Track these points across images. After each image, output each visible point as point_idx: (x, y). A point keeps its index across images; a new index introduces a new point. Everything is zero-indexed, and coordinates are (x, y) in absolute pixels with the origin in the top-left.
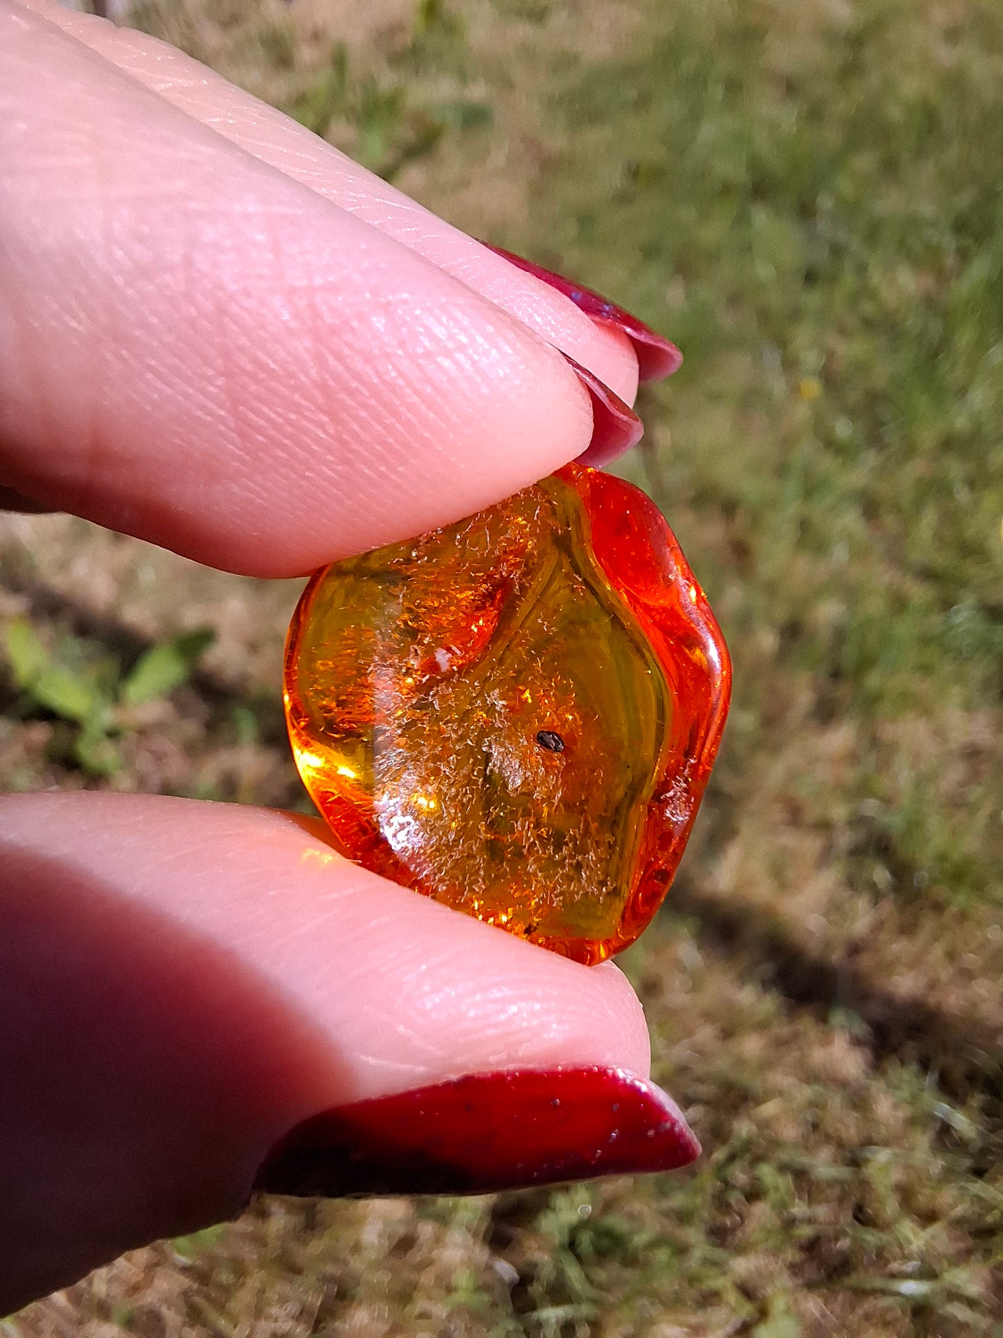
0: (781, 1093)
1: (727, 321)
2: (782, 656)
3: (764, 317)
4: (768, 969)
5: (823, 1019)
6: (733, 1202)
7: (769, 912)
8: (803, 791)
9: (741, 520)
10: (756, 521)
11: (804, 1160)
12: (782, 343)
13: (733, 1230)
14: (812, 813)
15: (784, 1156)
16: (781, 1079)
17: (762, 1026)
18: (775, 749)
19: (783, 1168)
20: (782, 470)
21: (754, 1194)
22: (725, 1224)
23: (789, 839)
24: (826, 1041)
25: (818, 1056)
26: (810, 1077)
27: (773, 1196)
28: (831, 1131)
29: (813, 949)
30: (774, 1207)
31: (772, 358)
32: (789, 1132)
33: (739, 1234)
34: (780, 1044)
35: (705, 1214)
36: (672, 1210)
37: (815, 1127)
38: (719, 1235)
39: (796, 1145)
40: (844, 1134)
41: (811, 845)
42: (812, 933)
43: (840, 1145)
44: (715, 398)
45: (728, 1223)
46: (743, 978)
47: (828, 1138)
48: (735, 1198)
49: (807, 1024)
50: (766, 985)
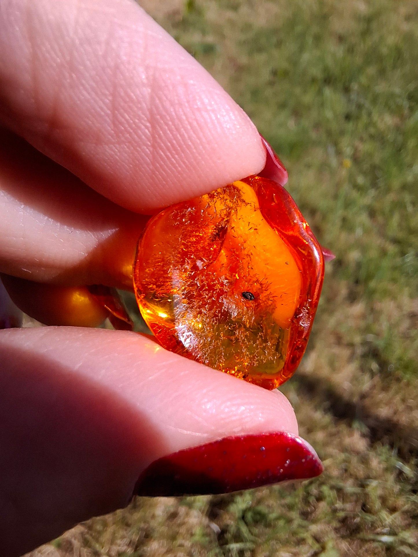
0: (331, 456)
1: (313, 135)
2: (335, 274)
3: (329, 133)
4: (327, 404)
5: (350, 425)
6: (311, 501)
7: (327, 381)
8: (343, 330)
9: (318, 217)
10: (324, 217)
11: (341, 484)
12: (336, 144)
13: (311, 513)
14: (346, 339)
15: (333, 482)
16: (332, 450)
17: (324, 428)
18: (331, 312)
19: (332, 488)
20: (336, 197)
21: (320, 498)
22: (308, 510)
23: (336, 350)
24: (351, 435)
25: (347, 441)
26: (344, 449)
27: (328, 499)
28: (352, 472)
29: (346, 396)
30: (328, 504)
31: (331, 150)
32: (335, 473)
33: (313, 515)
34: (332, 435)
35: (299, 506)
36: (286, 504)
37: (346, 470)
38: (305, 515)
39: (338, 478)
40: (358, 474)
41: (345, 353)
42: (345, 390)
43: (356, 478)
44: (309, 166)
45: (309, 510)
46: (316, 408)
47: (351, 475)
48: (312, 499)
49: (343, 427)
50: (326, 411)
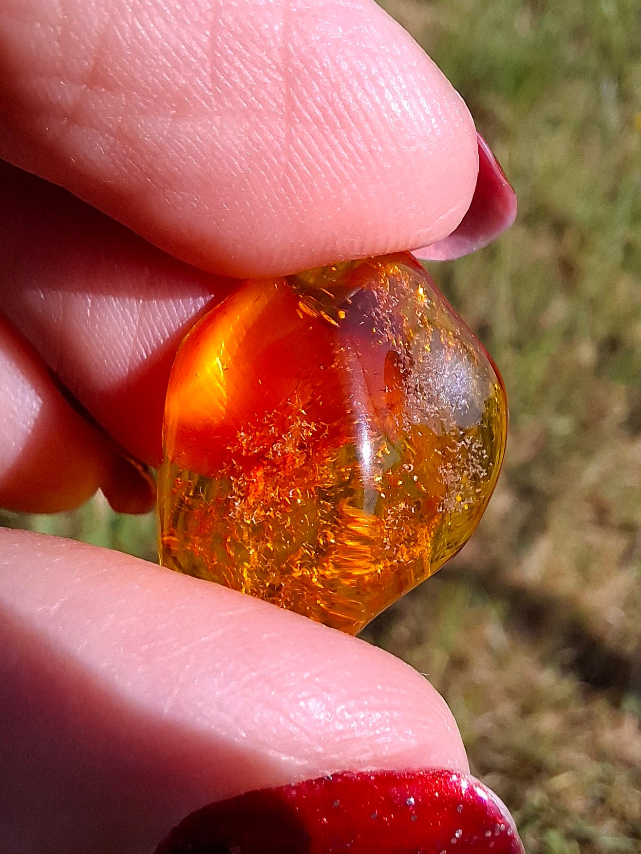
0: (572, 768)
1: (570, 53)
2: (600, 368)
3: (605, 50)
4: (569, 653)
5: (616, 704)
7: (571, 602)
8: (611, 495)
9: (570, 240)
10: (583, 243)
11: (589, 829)
12: (620, 77)
14: (618, 515)
15: (570, 825)
16: (573, 755)
17: (558, 706)
18: (589, 454)
19: (570, 836)
20: (613, 196)
23: (595, 538)
24: (617, 724)
25: (609, 737)
26: (599, 755)
28: (615, 806)
29: (611, 641)
31: (609, 90)
32: (577, 804)
34: (576, 723)
37: (602, 801)
39: (583, 816)
40: (627, 808)
41: (615, 544)
42: (610, 626)
43: (623, 818)
44: (555, 123)
46: (544, 661)
47: (612, 813)
49: (601, 707)
50: (566, 669)
